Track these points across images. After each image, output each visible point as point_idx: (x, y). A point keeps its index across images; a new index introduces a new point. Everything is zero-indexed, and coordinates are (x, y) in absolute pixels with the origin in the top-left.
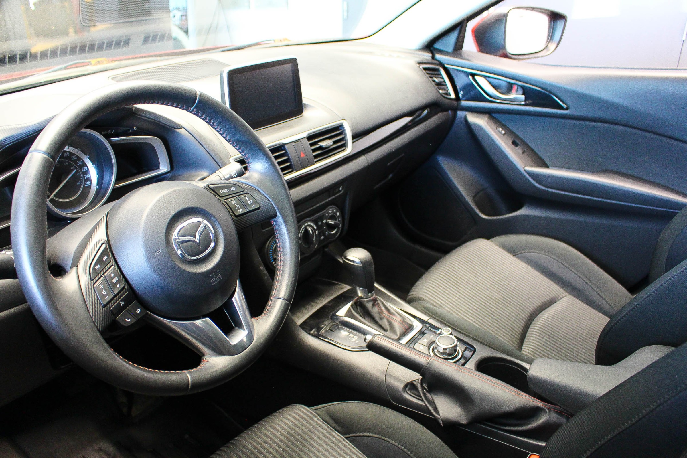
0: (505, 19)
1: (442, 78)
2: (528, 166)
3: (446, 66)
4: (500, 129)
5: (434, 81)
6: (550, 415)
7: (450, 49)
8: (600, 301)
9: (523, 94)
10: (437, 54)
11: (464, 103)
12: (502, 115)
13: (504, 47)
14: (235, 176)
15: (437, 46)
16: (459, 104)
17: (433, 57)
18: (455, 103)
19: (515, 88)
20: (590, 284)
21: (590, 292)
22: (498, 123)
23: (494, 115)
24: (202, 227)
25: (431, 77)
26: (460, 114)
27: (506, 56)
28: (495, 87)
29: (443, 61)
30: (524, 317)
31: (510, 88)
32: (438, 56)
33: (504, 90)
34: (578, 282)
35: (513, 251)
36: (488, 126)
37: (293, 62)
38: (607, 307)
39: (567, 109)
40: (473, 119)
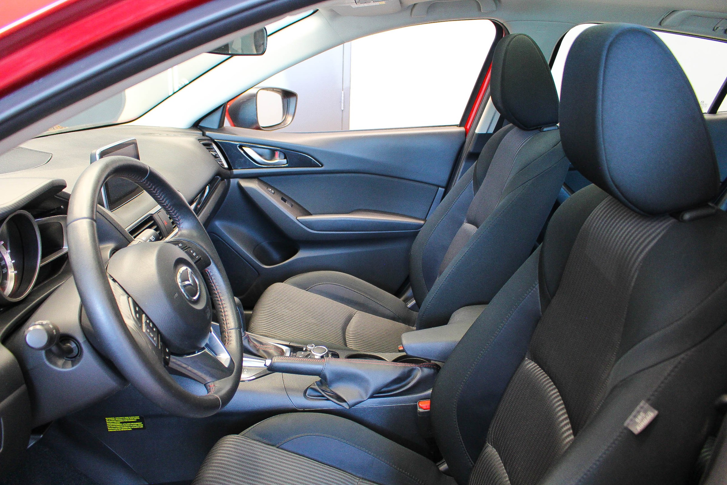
0: (255, 98)
1: (215, 151)
2: (300, 216)
3: (215, 140)
4: (270, 189)
5: (212, 154)
6: (422, 371)
7: (216, 126)
8: (381, 309)
9: (284, 159)
10: (207, 131)
11: (236, 171)
12: (267, 178)
13: (257, 122)
14: (153, 240)
15: (202, 124)
16: (232, 173)
17: (204, 134)
18: (229, 172)
19: (277, 153)
20: (371, 298)
21: (373, 305)
22: (267, 185)
23: (260, 178)
24: (190, 273)
25: (209, 151)
26: (233, 181)
27: (258, 128)
28: (261, 155)
29: (213, 137)
30: (340, 332)
31: (273, 155)
32: (207, 133)
33: (268, 156)
34: (361, 299)
35: (304, 287)
36: (259, 188)
37: (134, 143)
38: (387, 312)
39: (322, 166)
40: (245, 184)
